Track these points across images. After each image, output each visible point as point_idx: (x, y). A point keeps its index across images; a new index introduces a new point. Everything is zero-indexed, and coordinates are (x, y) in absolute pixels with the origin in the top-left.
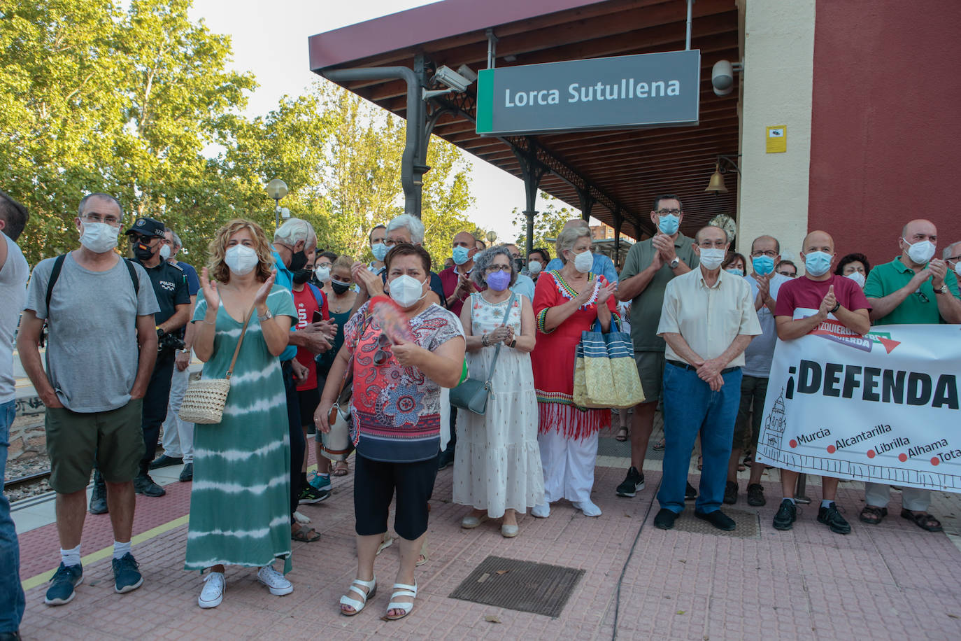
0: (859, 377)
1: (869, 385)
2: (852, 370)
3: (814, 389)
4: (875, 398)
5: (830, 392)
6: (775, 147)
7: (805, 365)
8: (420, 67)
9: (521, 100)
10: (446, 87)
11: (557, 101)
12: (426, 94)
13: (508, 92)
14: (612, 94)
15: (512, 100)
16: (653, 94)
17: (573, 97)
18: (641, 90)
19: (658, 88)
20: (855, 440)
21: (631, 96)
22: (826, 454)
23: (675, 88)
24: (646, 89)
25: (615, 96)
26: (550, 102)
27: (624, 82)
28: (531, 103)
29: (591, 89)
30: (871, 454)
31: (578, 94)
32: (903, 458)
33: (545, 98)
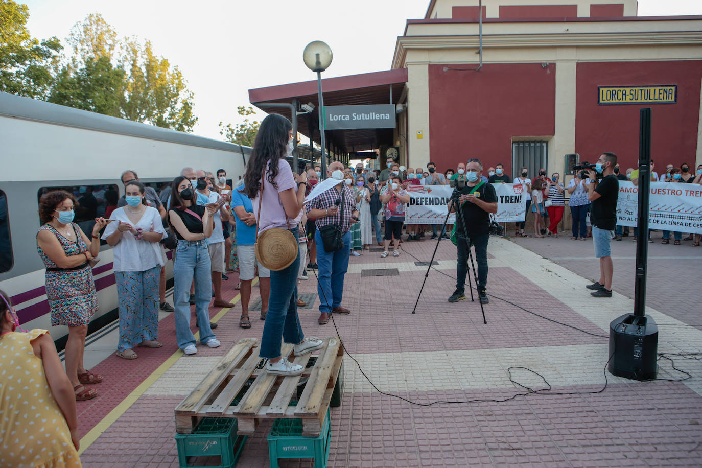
0: (424, 200)
1: (426, 201)
2: (422, 198)
3: (414, 204)
4: (428, 204)
5: (417, 204)
6: (419, 137)
7: (411, 199)
8: (295, 104)
9: (336, 118)
10: (305, 111)
11: (348, 119)
12: (298, 113)
13: (331, 115)
14: (367, 117)
15: (332, 118)
16: (381, 118)
17: (354, 118)
18: (377, 117)
19: (382, 116)
20: (424, 215)
21: (374, 118)
22: (418, 219)
23: (388, 117)
24: (379, 116)
25: (369, 118)
26: (347, 119)
27: (371, 114)
28: (339, 119)
29: (360, 116)
30: (428, 217)
31: (356, 117)
32: (435, 217)
33: (344, 118)
